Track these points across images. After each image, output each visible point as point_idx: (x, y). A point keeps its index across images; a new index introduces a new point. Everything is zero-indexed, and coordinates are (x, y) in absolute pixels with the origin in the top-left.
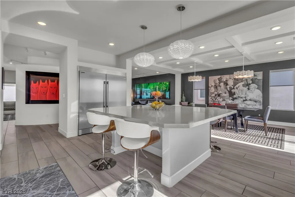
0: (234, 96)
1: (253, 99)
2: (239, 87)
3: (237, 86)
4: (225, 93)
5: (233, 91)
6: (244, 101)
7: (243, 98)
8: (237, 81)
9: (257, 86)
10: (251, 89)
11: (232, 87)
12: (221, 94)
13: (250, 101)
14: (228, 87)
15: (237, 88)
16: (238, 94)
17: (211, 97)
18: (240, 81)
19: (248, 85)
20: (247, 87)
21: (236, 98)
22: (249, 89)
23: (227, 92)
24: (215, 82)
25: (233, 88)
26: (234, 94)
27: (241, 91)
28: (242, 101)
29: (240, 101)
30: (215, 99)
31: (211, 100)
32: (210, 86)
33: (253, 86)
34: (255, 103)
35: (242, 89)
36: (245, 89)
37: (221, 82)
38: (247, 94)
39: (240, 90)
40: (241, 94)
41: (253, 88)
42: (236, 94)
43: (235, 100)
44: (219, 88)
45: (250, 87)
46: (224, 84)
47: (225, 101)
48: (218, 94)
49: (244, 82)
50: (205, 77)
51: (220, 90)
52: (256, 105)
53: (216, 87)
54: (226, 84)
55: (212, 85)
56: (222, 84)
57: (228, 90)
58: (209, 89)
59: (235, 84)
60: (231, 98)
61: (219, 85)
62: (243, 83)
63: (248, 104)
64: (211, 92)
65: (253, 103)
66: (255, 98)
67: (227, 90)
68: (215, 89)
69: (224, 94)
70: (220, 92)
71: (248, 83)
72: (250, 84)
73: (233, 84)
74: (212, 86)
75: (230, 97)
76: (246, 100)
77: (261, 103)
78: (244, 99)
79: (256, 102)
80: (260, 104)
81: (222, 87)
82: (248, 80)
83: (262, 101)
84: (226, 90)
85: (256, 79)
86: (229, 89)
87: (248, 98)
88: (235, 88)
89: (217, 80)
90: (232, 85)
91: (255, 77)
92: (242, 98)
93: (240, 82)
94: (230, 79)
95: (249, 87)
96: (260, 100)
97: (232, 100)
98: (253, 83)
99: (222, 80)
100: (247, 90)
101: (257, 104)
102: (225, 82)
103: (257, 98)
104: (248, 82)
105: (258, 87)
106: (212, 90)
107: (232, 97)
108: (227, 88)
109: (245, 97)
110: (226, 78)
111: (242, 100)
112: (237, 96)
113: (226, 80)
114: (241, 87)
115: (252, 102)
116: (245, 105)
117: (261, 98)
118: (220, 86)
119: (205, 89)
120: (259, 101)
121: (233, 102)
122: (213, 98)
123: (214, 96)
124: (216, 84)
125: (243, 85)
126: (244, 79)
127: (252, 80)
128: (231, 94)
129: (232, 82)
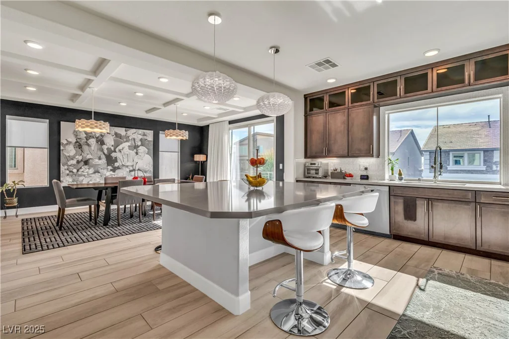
0: (116, 164)
1: (143, 168)
2: (122, 149)
3: (120, 147)
4: (100, 158)
5: (113, 155)
6: (130, 171)
7: (129, 167)
8: (120, 139)
9: (147, 150)
10: (140, 154)
11: (113, 148)
12: (90, 160)
14: (105, 147)
15: (120, 151)
16: (122, 161)
17: (66, 167)
18: (125, 140)
19: (136, 147)
20: (135, 150)
21: (118, 168)
22: (137, 153)
23: (103, 157)
24: (76, 136)
25: (113, 150)
26: (116, 160)
27: (126, 156)
29: (125, 173)
30: (78, 171)
31: (67, 172)
32: (63, 141)
33: (142, 149)
35: (128, 153)
36: (133, 153)
37: (90, 136)
38: (134, 161)
39: (125, 154)
40: (126, 160)
41: (142, 152)
42: (118, 161)
43: (117, 171)
44: (85, 148)
45: (139, 151)
46: (97, 142)
47: (99, 172)
48: (84, 160)
49: (130, 142)
50: (47, 120)
51: (89, 153)
53: (79, 146)
55: (70, 140)
56: (92, 141)
57: (104, 153)
58: (62, 148)
59: (117, 145)
60: (110, 168)
61: (87, 142)
62: (128, 144)
64: (67, 155)
66: (144, 166)
67: (102, 153)
68: (78, 149)
69: (97, 160)
70: (89, 157)
71: (136, 145)
72: (138, 147)
73: (113, 144)
74: (69, 143)
75: (108, 165)
78: (131, 169)
79: (146, 172)
81: (92, 148)
82: (136, 140)
84: (100, 153)
85: (146, 140)
86: (106, 152)
87: (136, 167)
88: (117, 150)
90: (112, 146)
91: (145, 137)
92: (127, 166)
93: (124, 142)
94: (108, 133)
95: (137, 150)
96: (151, 169)
97: (111, 170)
98: (142, 145)
99: (93, 134)
100: (135, 154)
102: (99, 138)
103: (147, 167)
104: (136, 142)
105: (148, 152)
106: (69, 151)
107: (112, 166)
108: (102, 150)
109: (133, 166)
111: (128, 170)
112: (121, 164)
113: (101, 136)
114: (127, 150)
117: (152, 166)
118: (88, 145)
119: (50, 148)
121: (113, 173)
122: (71, 167)
123: (74, 165)
124: (78, 140)
125: (129, 146)
126: (130, 138)
127: (141, 140)
128: (110, 160)
129: (113, 139)
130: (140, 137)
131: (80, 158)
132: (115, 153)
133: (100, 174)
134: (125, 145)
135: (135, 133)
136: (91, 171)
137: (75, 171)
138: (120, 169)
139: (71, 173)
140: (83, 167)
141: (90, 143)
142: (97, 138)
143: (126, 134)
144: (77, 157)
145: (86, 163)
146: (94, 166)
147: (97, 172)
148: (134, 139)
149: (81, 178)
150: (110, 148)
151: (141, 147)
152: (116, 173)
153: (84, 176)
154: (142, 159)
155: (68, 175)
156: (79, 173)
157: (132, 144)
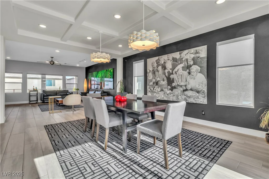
0: (173, 84)
1: (195, 88)
2: (178, 71)
3: (176, 70)
4: (164, 81)
5: (172, 76)
6: (184, 91)
7: (183, 87)
8: (176, 62)
9: (199, 68)
10: (192, 74)
11: (171, 71)
12: (159, 82)
13: (191, 92)
14: (166, 71)
15: (176, 73)
16: (178, 82)
17: (149, 87)
18: (179, 62)
19: (188, 67)
20: (188, 71)
21: (175, 88)
22: (189, 73)
23: (165, 79)
24: (153, 66)
25: (171, 73)
26: (173, 81)
27: (180, 76)
28: (181, 91)
29: (179, 92)
30: (153, 89)
31: (149, 90)
32: (148, 71)
33: (195, 68)
34: (198, 94)
35: (182, 74)
36: (186, 73)
37: (159, 65)
38: (187, 81)
39: (179, 75)
40: (180, 80)
41: (195, 71)
42: (175, 81)
43: (174, 90)
44: (157, 73)
45: (192, 70)
46: (162, 68)
47: (163, 91)
48: (156, 82)
49: (183, 63)
50: (143, 60)
51: (158, 76)
52: (198, 98)
53: (154, 73)
54: (164, 68)
55: (150, 69)
56: (160, 68)
57: (166, 76)
58: (147, 75)
59: (174, 67)
60: (169, 87)
61: (157, 69)
62: (182, 65)
63: (189, 96)
64: (149, 79)
65: (195, 94)
66: (197, 86)
67: (165, 76)
68: (153, 75)
69: (162, 82)
70: (158, 79)
71: (189, 65)
72: (191, 66)
73: (171, 68)
74: (150, 71)
75: (168, 85)
76: (186, 90)
77: (205, 94)
78: (185, 88)
79: (198, 92)
80: (203, 95)
81: (160, 72)
82: (189, 60)
83: (206, 91)
84: (164, 76)
85: (199, 57)
86: (167, 74)
87: (189, 87)
88: (174, 72)
89: (154, 63)
90: (171, 69)
91: (197, 55)
92: (181, 86)
93: (179, 64)
94: (168, 60)
95: (190, 70)
96: (204, 89)
97: (170, 89)
98: (195, 64)
99: (160, 63)
100: (188, 74)
101: (200, 96)
102: (163, 65)
103: (200, 87)
104: (189, 62)
105: (201, 70)
106: (150, 76)
107: (171, 86)
108: (165, 74)
109: (186, 86)
110: (164, 59)
111: (182, 89)
112: (177, 84)
113: (165, 63)
114: (181, 72)
115: (194, 92)
116: (185, 97)
117: (205, 86)
118: (158, 71)
119: (144, 76)
120: (203, 91)
121: (171, 92)
122: (151, 87)
123: (152, 85)
124: (154, 69)
125: (183, 67)
126: (183, 59)
127: (193, 59)
128: (170, 81)
129: (171, 64)
130: (193, 56)
131: (154, 80)
132: (173, 75)
133: (163, 92)
134: (180, 67)
135: (188, 53)
136: (159, 89)
137: (152, 89)
138: (176, 88)
139: (151, 90)
140: (155, 87)
141: (158, 70)
142: (162, 65)
143: (181, 56)
144: (153, 80)
145: (157, 83)
146: (161, 86)
147: (162, 90)
148: (187, 60)
149: (155, 94)
150: (170, 71)
151: (193, 66)
152: (173, 92)
153: (156, 92)
154: (194, 79)
155: (150, 91)
156: (154, 91)
157: (185, 65)
